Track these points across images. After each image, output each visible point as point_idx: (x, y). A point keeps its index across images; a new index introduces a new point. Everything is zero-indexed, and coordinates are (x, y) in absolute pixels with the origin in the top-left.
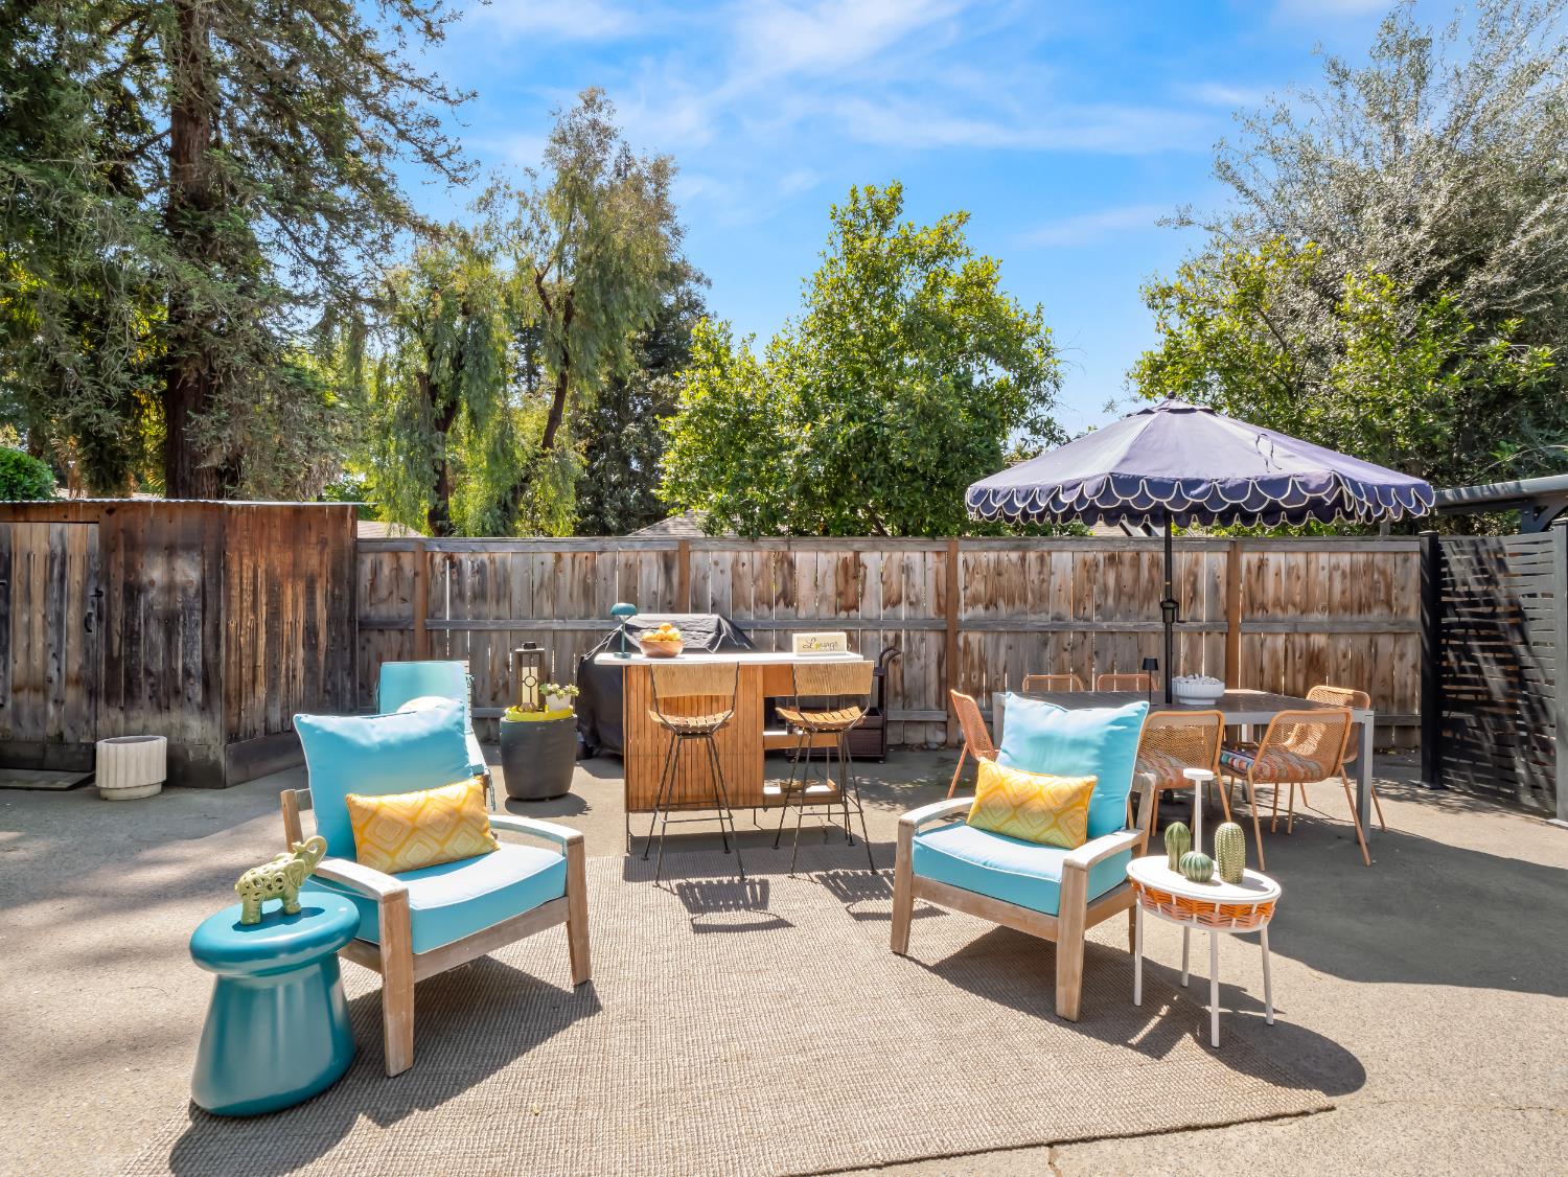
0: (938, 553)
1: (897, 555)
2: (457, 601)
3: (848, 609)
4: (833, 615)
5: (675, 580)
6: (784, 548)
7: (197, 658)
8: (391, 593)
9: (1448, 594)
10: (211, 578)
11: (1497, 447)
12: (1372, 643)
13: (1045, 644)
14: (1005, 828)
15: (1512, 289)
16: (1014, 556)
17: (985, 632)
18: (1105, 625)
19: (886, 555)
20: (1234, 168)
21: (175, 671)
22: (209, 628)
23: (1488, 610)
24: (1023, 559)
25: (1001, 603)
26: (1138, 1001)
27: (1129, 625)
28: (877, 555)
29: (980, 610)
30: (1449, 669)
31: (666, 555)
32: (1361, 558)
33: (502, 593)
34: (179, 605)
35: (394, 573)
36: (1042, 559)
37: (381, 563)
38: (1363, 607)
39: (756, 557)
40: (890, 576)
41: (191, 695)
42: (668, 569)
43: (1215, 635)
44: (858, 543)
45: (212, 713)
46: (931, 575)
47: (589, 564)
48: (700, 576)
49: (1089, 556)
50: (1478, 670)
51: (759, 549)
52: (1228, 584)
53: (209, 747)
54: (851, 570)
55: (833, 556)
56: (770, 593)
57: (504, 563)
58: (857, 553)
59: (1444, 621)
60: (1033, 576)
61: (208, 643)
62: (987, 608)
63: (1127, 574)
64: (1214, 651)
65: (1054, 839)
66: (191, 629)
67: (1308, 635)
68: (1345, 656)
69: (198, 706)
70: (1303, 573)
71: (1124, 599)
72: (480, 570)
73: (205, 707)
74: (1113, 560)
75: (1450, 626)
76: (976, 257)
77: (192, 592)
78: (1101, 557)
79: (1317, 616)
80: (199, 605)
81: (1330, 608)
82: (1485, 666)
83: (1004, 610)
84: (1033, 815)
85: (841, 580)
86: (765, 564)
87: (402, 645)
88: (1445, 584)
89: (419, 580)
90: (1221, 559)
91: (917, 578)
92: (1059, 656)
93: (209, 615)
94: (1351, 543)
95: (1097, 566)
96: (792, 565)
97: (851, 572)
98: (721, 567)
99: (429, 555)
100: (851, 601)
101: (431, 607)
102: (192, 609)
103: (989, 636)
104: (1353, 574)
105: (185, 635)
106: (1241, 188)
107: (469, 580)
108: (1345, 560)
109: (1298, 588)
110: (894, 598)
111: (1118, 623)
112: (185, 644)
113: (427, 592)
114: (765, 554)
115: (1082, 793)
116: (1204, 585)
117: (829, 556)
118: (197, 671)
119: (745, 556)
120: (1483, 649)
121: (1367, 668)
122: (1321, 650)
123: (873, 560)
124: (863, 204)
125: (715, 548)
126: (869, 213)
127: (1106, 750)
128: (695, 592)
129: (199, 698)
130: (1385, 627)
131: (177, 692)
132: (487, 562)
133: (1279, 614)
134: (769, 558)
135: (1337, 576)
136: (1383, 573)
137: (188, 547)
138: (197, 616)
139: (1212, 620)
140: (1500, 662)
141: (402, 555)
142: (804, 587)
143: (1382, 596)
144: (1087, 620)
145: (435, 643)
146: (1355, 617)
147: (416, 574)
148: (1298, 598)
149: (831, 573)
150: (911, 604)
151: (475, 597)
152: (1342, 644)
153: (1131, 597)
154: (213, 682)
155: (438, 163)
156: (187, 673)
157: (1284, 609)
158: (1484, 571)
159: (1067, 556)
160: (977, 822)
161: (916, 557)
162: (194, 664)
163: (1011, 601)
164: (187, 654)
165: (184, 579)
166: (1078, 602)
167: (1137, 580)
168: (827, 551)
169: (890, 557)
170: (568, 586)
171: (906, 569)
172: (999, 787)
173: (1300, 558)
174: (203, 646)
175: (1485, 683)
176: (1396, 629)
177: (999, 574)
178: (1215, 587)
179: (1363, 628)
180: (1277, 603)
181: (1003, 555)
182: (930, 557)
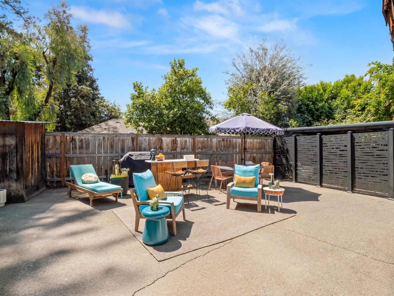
0: (192, 138)
1: (184, 139)
2: (74, 149)
3: (174, 150)
4: (171, 151)
5: (135, 144)
6: (160, 137)
7: (15, 166)
8: (53, 147)
9: (277, 147)
10: (19, 143)
11: (278, 122)
12: (262, 155)
13: (212, 157)
14: (242, 186)
15: (280, 95)
16: (206, 139)
17: (201, 155)
18: (222, 153)
19: (182, 138)
20: (236, 64)
21: (6, 170)
22: (18, 157)
23: (283, 149)
24: (208, 140)
25: (204, 149)
26: (266, 209)
27: (226, 153)
28: (180, 138)
29: (200, 150)
30: (277, 159)
31: (132, 138)
32: (260, 140)
33: (88, 147)
34: (8, 151)
35: (54, 141)
36: (211, 140)
37: (49, 139)
38: (261, 149)
39: (153, 139)
40: (182, 143)
41: (12, 176)
42: (133, 141)
43: (239, 154)
44: (176, 136)
45: (20, 181)
46: (190, 143)
47: (112, 140)
48: (141, 143)
49: (219, 139)
50: (281, 159)
51: (155, 137)
52: (241, 145)
53: (19, 191)
54: (175, 142)
55: (171, 138)
56: (157, 147)
57: (88, 139)
58: (176, 138)
59: (276, 151)
60: (209, 143)
61: (18, 161)
62: (201, 150)
63: (225, 143)
64: (239, 157)
65: (250, 187)
66: (12, 158)
67: (253, 154)
68: (258, 157)
69: (15, 180)
70: (252, 143)
71: (225, 148)
72: (81, 141)
73: (17, 180)
74: (223, 140)
75: (277, 152)
76: (198, 77)
77: (12, 147)
78: (221, 139)
79: (255, 151)
80: (15, 151)
81: (256, 149)
82: (282, 158)
83: (204, 150)
84: (247, 183)
85: (172, 144)
86: (156, 140)
87: (57, 161)
88: (276, 145)
89: (62, 143)
90: (240, 140)
91: (188, 143)
92: (214, 159)
93: (19, 154)
94: (259, 138)
95: (220, 141)
96: (162, 140)
97: (174, 142)
98: (146, 141)
99: (65, 137)
100: (175, 148)
101: (66, 151)
102: (12, 153)
103: (202, 155)
104: (260, 143)
105: (10, 159)
106: (237, 68)
107: (78, 144)
108: (258, 140)
109: (252, 145)
110: (183, 148)
111: (224, 152)
112: (10, 162)
113: (65, 147)
114: (156, 138)
115: (254, 179)
116: (238, 145)
117: (170, 139)
118: (14, 169)
119: (151, 138)
120: (282, 156)
121: (261, 159)
122: (255, 157)
123: (179, 139)
124: (177, 62)
125: (144, 136)
126: (178, 65)
127: (255, 172)
128: (139, 147)
129: (15, 177)
130: (264, 152)
131: (7, 176)
132: (83, 139)
133: (249, 150)
134: (157, 139)
135: (257, 143)
136: (264, 143)
137: (11, 134)
138: (14, 154)
139: (239, 151)
140: (285, 157)
141: (56, 137)
142: (165, 145)
143: (263, 147)
144: (219, 152)
145: (67, 160)
146: (260, 151)
147: (61, 142)
148: (252, 147)
149: (170, 142)
150: (187, 149)
151: (80, 148)
152: (258, 155)
153: (226, 147)
154: (20, 172)
155: (21, 15)
156: (11, 170)
157: (250, 149)
158: (282, 143)
159: (215, 139)
160: (237, 186)
161: (188, 139)
162: (13, 168)
163: (205, 148)
164: (11, 164)
165: (9, 143)
166: (217, 149)
167: (227, 143)
168: (170, 138)
169: (182, 139)
170: (107, 145)
171: (186, 142)
172: (240, 179)
173: (252, 140)
174: (17, 163)
175: (283, 161)
176: (265, 153)
177: (203, 143)
178: (239, 145)
179: (261, 153)
180: (249, 148)
181: (204, 139)
182: (190, 139)
